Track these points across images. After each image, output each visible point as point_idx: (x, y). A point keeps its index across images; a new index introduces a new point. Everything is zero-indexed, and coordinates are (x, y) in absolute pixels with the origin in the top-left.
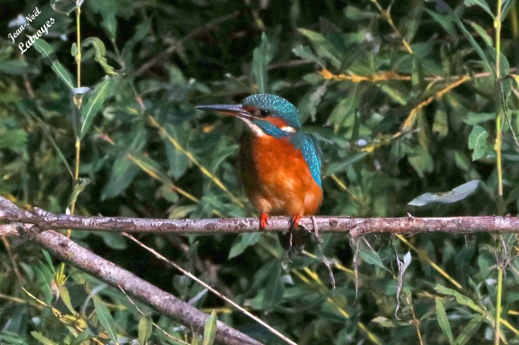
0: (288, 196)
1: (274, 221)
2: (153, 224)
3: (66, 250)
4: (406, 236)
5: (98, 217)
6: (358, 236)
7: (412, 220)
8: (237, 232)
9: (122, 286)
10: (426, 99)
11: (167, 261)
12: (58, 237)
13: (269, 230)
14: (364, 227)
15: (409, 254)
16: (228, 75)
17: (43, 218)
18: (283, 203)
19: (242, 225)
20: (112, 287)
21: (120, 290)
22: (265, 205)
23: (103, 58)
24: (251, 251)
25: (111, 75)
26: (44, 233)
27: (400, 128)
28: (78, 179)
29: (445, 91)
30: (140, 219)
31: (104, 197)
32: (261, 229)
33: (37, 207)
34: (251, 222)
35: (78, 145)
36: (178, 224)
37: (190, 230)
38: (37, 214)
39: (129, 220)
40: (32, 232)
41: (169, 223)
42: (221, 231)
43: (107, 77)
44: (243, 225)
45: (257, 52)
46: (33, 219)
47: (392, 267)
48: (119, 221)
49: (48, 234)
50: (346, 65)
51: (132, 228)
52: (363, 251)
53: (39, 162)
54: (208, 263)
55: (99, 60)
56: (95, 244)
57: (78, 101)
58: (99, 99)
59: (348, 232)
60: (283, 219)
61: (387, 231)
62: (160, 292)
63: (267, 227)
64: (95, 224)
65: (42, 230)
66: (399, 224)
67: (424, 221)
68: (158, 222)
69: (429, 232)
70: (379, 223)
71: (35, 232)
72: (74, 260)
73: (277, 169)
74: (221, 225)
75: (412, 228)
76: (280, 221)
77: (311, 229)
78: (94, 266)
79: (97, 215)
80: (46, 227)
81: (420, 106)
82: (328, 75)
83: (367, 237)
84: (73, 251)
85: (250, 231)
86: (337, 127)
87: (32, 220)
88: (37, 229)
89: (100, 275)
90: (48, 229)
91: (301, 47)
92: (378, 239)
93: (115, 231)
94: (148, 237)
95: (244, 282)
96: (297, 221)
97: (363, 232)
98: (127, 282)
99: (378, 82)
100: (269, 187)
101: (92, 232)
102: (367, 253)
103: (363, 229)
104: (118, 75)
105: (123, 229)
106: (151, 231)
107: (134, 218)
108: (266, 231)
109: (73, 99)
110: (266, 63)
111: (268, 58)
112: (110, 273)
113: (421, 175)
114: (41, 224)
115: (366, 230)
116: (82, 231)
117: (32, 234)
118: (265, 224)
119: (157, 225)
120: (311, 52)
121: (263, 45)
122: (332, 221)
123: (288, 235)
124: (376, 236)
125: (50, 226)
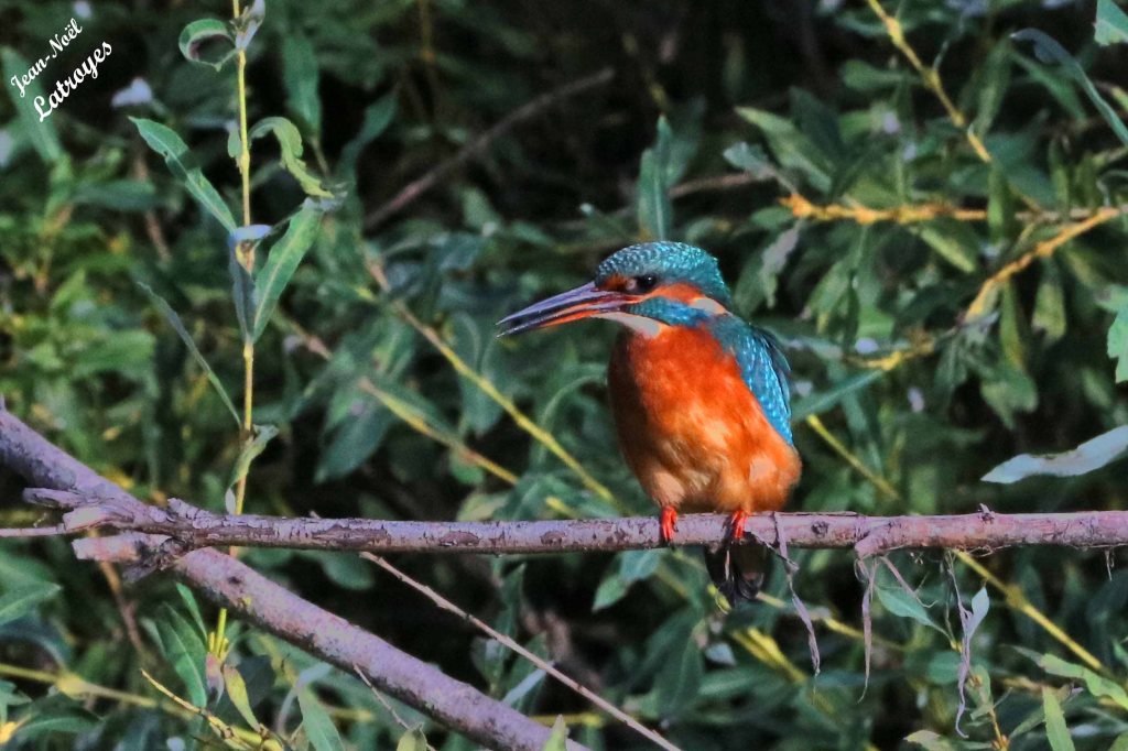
0: (715, 463)
1: (691, 525)
2: (427, 535)
3: (241, 592)
4: (979, 556)
5: (308, 520)
6: (874, 556)
7: (991, 519)
8: (610, 549)
9: (362, 668)
10: (1018, 258)
11: (461, 613)
12: (222, 564)
13: (679, 545)
14: (887, 537)
15: (983, 592)
16: (586, 208)
17: (189, 522)
18: (706, 480)
19: (622, 535)
20: (342, 672)
21: (358, 677)
22: (669, 487)
23: (299, 161)
24: (641, 591)
25: (316, 198)
26: (191, 554)
27: (958, 318)
28: (252, 428)
29: (1059, 241)
30: (401, 523)
31: (321, 475)
32: (664, 542)
33: (177, 498)
34: (641, 528)
35: (248, 354)
36: (484, 534)
37: (510, 545)
38: (177, 514)
39: (376, 525)
40: (165, 553)
41: (463, 530)
42: (575, 548)
43: (308, 202)
44: (624, 535)
45: (647, 158)
46: (170, 525)
47: (949, 624)
48: (353, 527)
49: (202, 555)
50: (841, 186)
51: (383, 543)
52: (884, 589)
53: (182, 401)
54: (550, 617)
55: (289, 166)
56: (305, 577)
57: (245, 256)
58: (292, 252)
59: (851, 546)
60: (711, 520)
61: (936, 544)
62: (447, 681)
63: (675, 538)
64: (302, 535)
65: (186, 548)
66: (964, 529)
67: (1017, 522)
68: (440, 529)
69: (1029, 545)
70: (919, 527)
71: (172, 552)
72: (259, 614)
73: (686, 401)
74: (579, 535)
75: (991, 536)
76: (703, 524)
77: (772, 541)
78: (302, 626)
79: (308, 516)
80: (197, 541)
81: (1005, 273)
82: (803, 208)
83: (893, 557)
84: (255, 593)
85: (640, 547)
86: (823, 320)
87: (166, 528)
88: (177, 546)
89: (316, 645)
90: (199, 547)
91: (744, 146)
92: (918, 561)
93: (347, 549)
94: (418, 562)
95: (627, 656)
96: (740, 523)
97: (885, 547)
98: (373, 660)
99: (915, 223)
100: (673, 445)
101: (298, 551)
102: (892, 592)
103: (884, 540)
104: (332, 196)
105: (363, 543)
106: (424, 549)
107: (387, 520)
108: (673, 548)
109: (235, 254)
110: (668, 183)
111: (673, 171)
112: (336, 641)
113: (1009, 422)
114: (185, 536)
115: (890, 542)
116: (276, 550)
117: (166, 558)
118: (671, 531)
119: (436, 536)
120: (765, 157)
121: (660, 144)
122: (818, 523)
123: (722, 553)
124: (912, 554)
125: (204, 540)
